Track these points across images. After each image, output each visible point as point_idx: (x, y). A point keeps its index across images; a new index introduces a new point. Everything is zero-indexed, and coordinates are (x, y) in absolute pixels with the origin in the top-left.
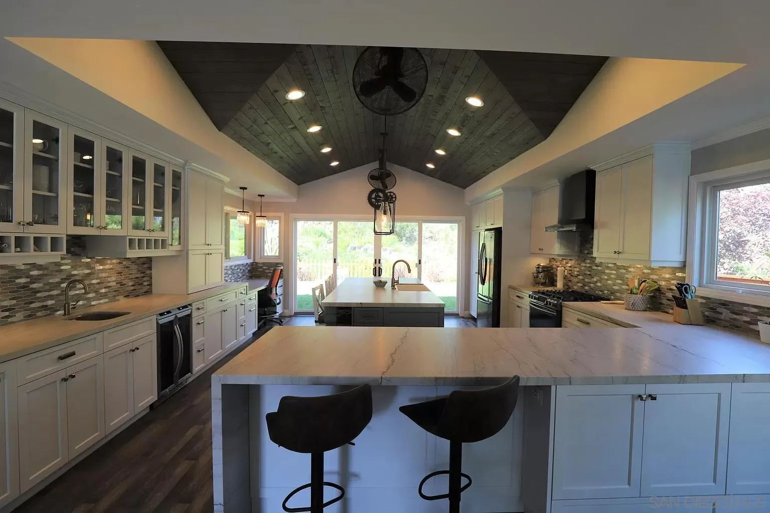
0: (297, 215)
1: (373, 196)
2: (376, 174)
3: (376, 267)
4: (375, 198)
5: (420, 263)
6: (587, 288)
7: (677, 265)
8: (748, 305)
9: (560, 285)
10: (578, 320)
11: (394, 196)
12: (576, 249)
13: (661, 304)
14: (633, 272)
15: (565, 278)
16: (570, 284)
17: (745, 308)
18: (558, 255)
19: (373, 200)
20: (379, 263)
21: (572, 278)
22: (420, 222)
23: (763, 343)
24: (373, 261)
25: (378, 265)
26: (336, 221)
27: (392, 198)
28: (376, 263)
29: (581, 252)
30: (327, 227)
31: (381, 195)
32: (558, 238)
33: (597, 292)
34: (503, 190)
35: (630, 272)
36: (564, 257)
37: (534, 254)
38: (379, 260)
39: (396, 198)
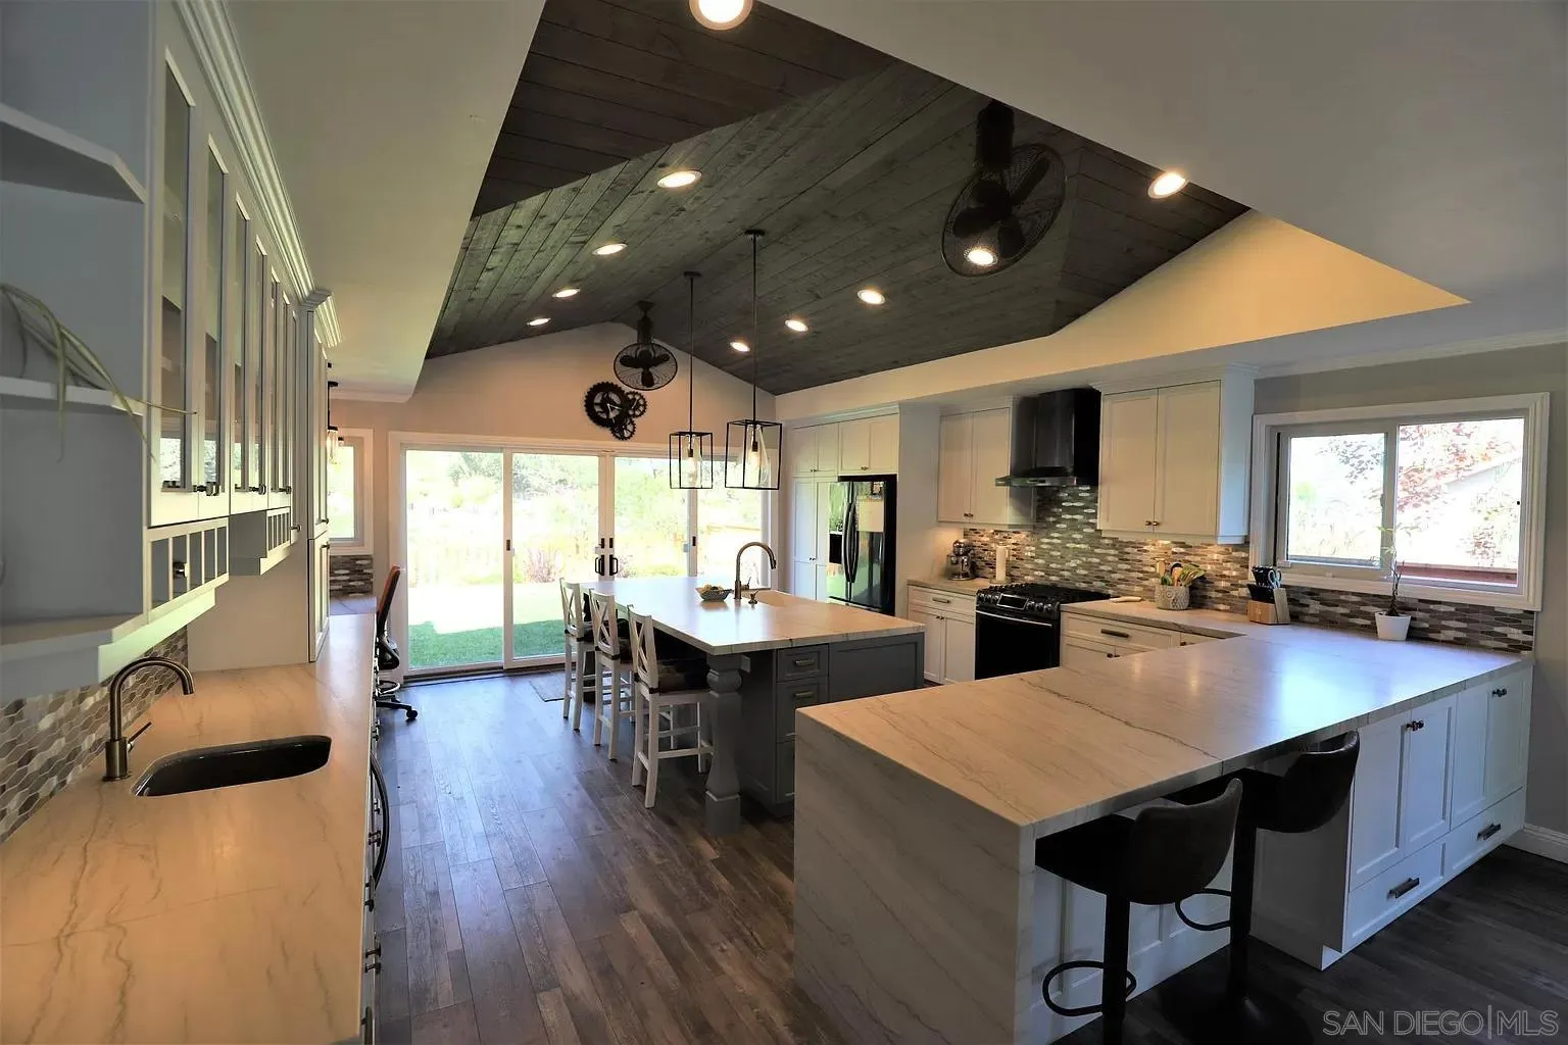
0: (405, 436)
1: (598, 399)
2: (632, 353)
3: (603, 557)
4: (603, 405)
5: (694, 545)
6: (1054, 578)
7: (1239, 541)
8: (1347, 593)
9: (1001, 576)
10: (1103, 632)
11: (641, 402)
12: (1032, 512)
13: (1205, 597)
14: (1153, 552)
15: (1009, 563)
16: (1015, 572)
17: (1343, 597)
18: (1010, 526)
19: (598, 409)
20: (611, 546)
21: (1020, 562)
23: (1382, 640)
24: (597, 542)
25: (607, 552)
26: (508, 453)
27: (638, 405)
28: (603, 546)
29: (1039, 519)
31: (614, 397)
32: (1010, 496)
33: (1077, 584)
34: (900, 408)
35: (1146, 551)
36: (1016, 528)
38: (611, 540)
39: (645, 405)
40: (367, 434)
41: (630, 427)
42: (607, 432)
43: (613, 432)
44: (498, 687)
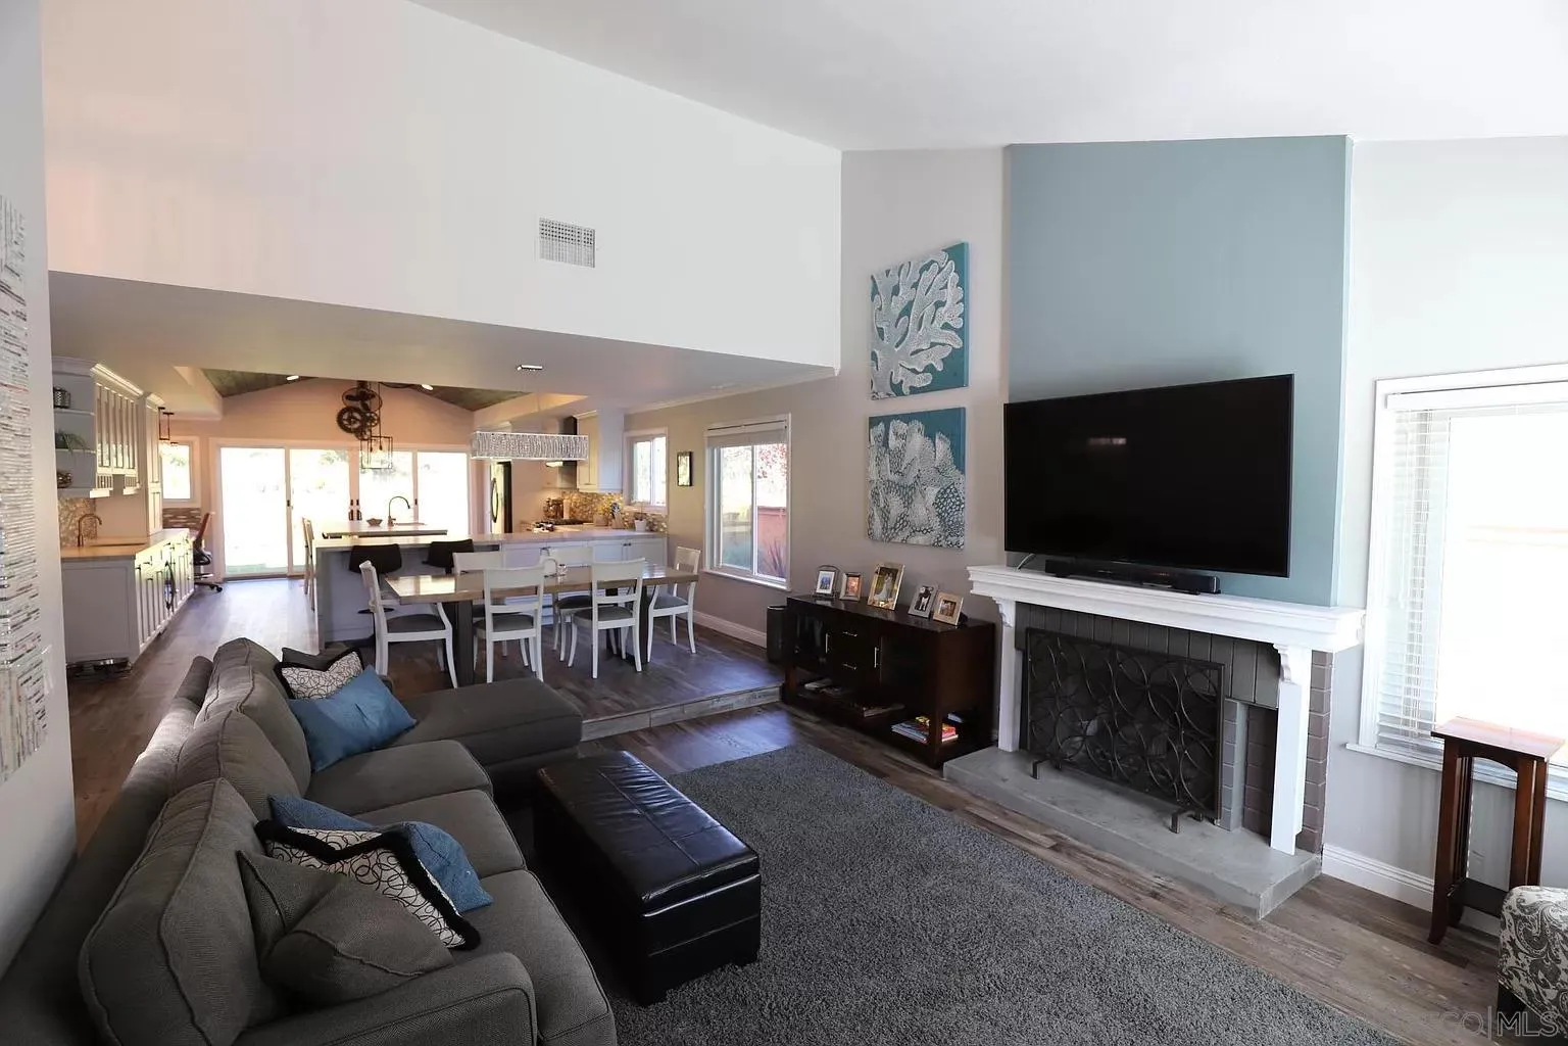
0: (222, 440)
1: (345, 416)
2: (354, 394)
3: (352, 510)
4: (349, 420)
9: (566, 516)
15: (571, 510)
19: (345, 422)
20: (358, 504)
22: (415, 451)
24: (348, 502)
25: (355, 508)
26: (287, 448)
27: (374, 419)
28: (352, 504)
30: (272, 457)
31: (357, 415)
37: (544, 489)
38: (358, 501)
39: (379, 419)
40: (196, 439)
41: (368, 433)
42: (353, 436)
43: (357, 437)
44: (284, 584)
